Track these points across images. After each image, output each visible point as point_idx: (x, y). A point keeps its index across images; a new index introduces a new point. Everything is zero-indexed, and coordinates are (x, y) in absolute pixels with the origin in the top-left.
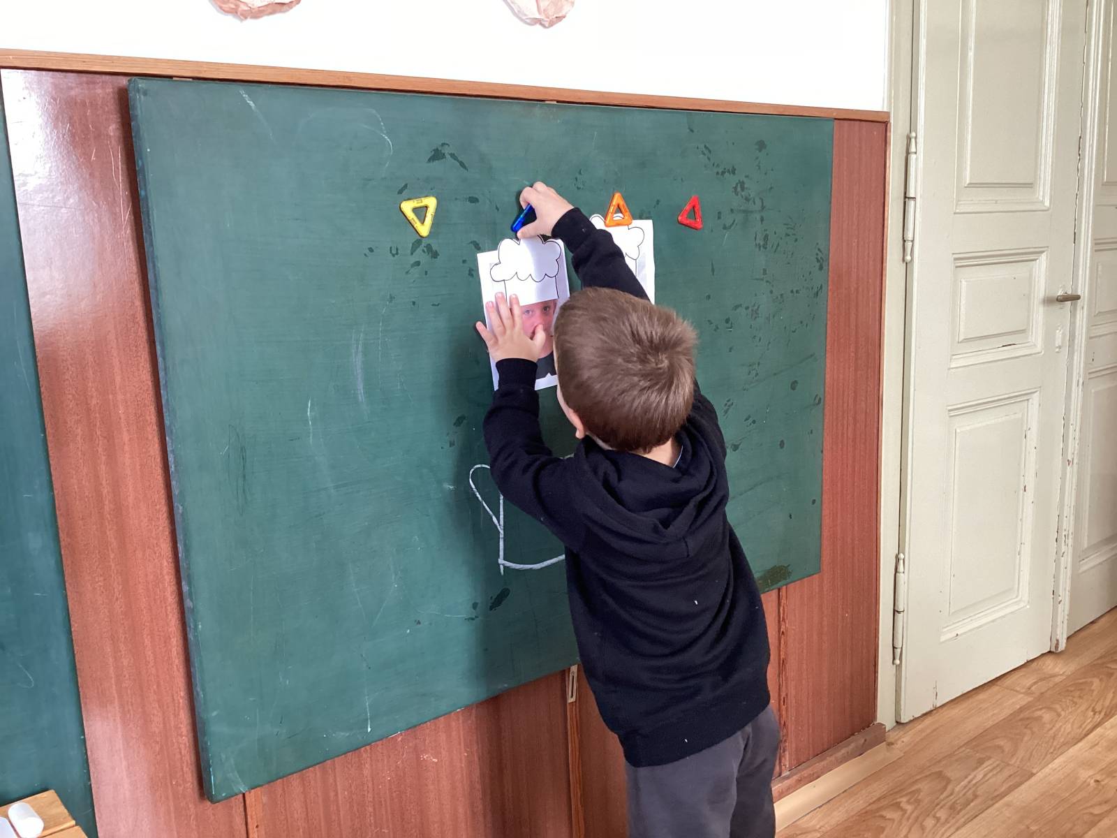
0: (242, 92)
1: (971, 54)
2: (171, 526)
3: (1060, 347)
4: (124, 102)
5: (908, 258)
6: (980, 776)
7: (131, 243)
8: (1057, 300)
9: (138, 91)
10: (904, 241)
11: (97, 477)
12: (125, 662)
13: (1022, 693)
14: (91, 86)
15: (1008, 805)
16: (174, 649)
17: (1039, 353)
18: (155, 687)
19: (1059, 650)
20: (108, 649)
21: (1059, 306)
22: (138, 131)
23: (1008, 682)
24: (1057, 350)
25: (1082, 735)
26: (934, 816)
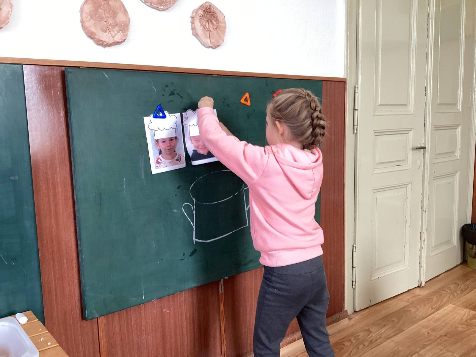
4: (63, 75)
6: (383, 331)
7: (64, 123)
9: (68, 72)
12: (57, 268)
14: (52, 70)
15: (392, 341)
16: (74, 265)
17: (410, 169)
18: (67, 278)
20: (52, 263)
22: (68, 85)
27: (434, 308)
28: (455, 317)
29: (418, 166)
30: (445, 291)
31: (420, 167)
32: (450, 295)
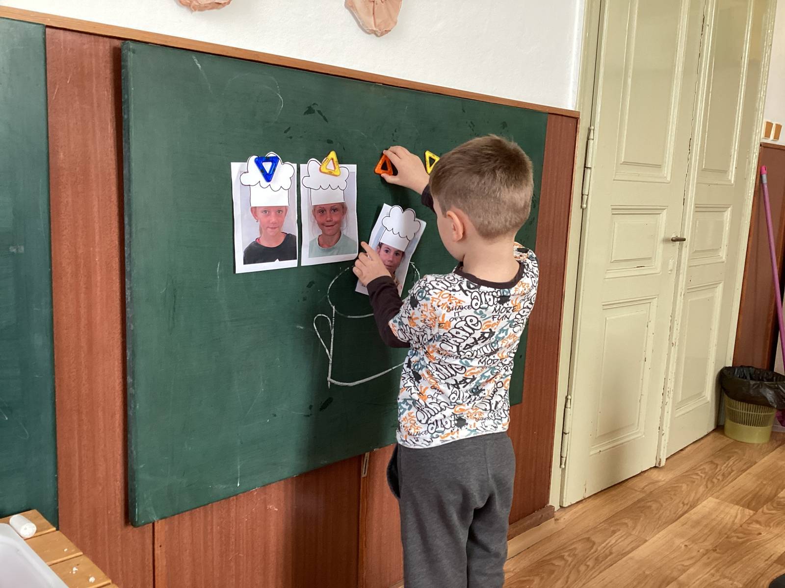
0: (194, 57)
1: (630, 80)
2: (123, 338)
3: (671, 270)
5: (584, 206)
6: (613, 541)
8: (672, 240)
10: (582, 195)
11: (78, 302)
13: (639, 491)
15: (631, 558)
19: (661, 465)
21: (672, 244)
23: (630, 484)
24: (670, 272)
25: (676, 518)
26: (585, 565)
27: (686, 502)
28: (723, 518)
29: (670, 269)
30: (697, 474)
31: (672, 272)
32: (707, 483)
